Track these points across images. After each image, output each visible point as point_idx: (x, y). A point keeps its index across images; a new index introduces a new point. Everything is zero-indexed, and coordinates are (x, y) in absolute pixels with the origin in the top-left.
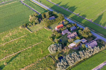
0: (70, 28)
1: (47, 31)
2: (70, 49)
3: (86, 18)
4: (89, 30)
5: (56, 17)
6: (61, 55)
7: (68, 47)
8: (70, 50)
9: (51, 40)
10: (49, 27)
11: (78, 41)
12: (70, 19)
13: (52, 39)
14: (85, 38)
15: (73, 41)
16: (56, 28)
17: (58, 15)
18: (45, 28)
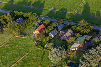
0: (56, 27)
1: (24, 40)
2: (76, 51)
3: (68, 12)
6: (70, 61)
7: (71, 50)
12: (47, 17)
13: (40, 46)
14: (86, 34)
18: (17, 36)
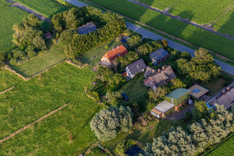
0: (148, 54)
1: (77, 72)
2: (160, 119)
3: (192, 22)
4: (210, 58)
5: (100, 23)
6: (134, 143)
7: (151, 116)
8: (160, 124)
9: (93, 98)
10: (81, 58)
11: (182, 94)
12: (145, 27)
13: (96, 94)
14: (199, 82)
15: (166, 95)
16: (105, 59)
17: (106, 16)
18: (69, 62)
